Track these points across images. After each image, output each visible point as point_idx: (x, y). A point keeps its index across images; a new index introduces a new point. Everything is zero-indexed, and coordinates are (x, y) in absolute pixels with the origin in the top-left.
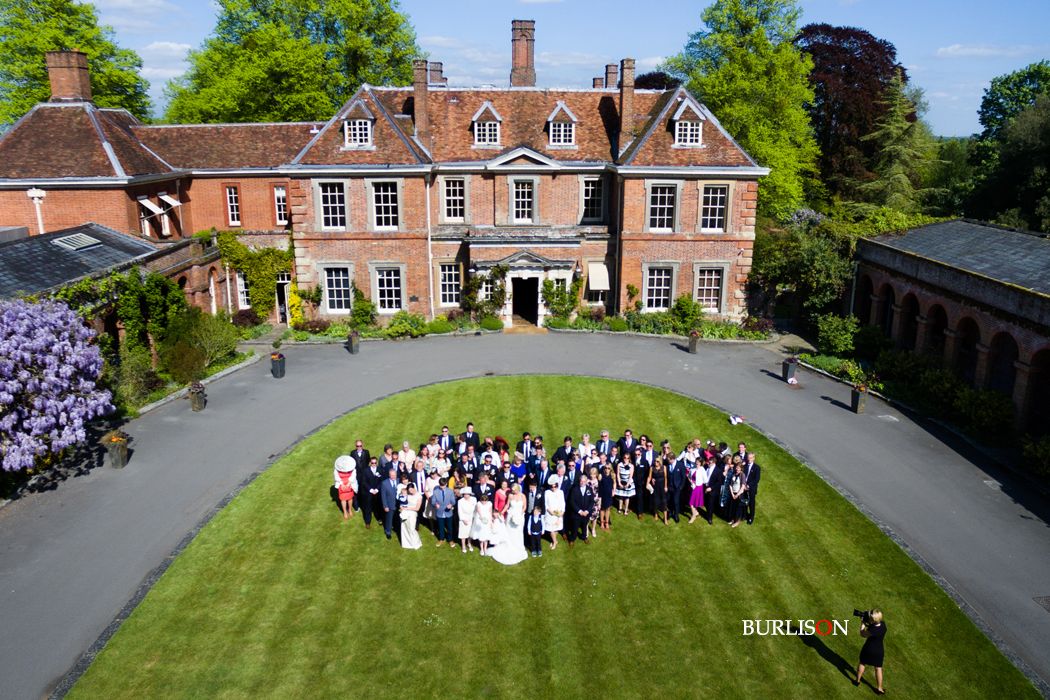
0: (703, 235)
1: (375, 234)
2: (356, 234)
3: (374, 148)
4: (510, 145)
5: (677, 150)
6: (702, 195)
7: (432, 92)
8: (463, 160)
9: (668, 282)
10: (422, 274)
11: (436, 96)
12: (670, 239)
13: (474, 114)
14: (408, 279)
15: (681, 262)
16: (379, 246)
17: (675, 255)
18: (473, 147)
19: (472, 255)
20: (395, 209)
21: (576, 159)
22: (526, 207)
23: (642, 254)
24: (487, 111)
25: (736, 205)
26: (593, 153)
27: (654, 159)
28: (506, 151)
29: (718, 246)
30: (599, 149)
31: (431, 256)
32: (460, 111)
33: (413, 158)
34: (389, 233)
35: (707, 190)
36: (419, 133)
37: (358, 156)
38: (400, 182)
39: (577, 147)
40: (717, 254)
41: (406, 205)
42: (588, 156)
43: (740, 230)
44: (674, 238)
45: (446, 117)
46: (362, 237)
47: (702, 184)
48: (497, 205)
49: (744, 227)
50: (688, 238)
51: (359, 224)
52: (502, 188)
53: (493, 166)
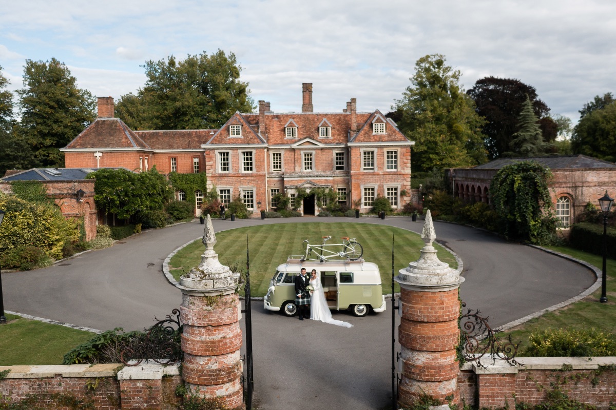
0: (387, 172)
1: (242, 174)
2: (234, 174)
3: (242, 137)
4: (302, 138)
5: (374, 136)
6: (386, 155)
7: (266, 116)
8: (280, 144)
9: (373, 194)
10: (263, 192)
11: (268, 117)
12: (373, 174)
13: (285, 125)
14: (257, 194)
15: (378, 184)
16: (244, 179)
17: (375, 181)
18: (285, 139)
19: (285, 183)
20: (251, 164)
21: (331, 143)
22: (309, 165)
23: (361, 181)
24: (291, 123)
25: (401, 158)
26: (339, 140)
27: (364, 139)
28: (300, 140)
29: (395, 177)
30: (342, 138)
31: (267, 185)
32: (279, 123)
33: (259, 141)
34: (248, 174)
35: (388, 153)
36: (261, 132)
37: (235, 141)
38: (254, 151)
39: (332, 138)
40: (394, 181)
41: (256, 161)
42: (337, 142)
43: (404, 169)
44: (375, 174)
45: (273, 126)
46: (236, 175)
47: (385, 150)
48: (296, 164)
49: (406, 168)
50: (381, 173)
51: (236, 169)
52: (299, 156)
53: (295, 146)
